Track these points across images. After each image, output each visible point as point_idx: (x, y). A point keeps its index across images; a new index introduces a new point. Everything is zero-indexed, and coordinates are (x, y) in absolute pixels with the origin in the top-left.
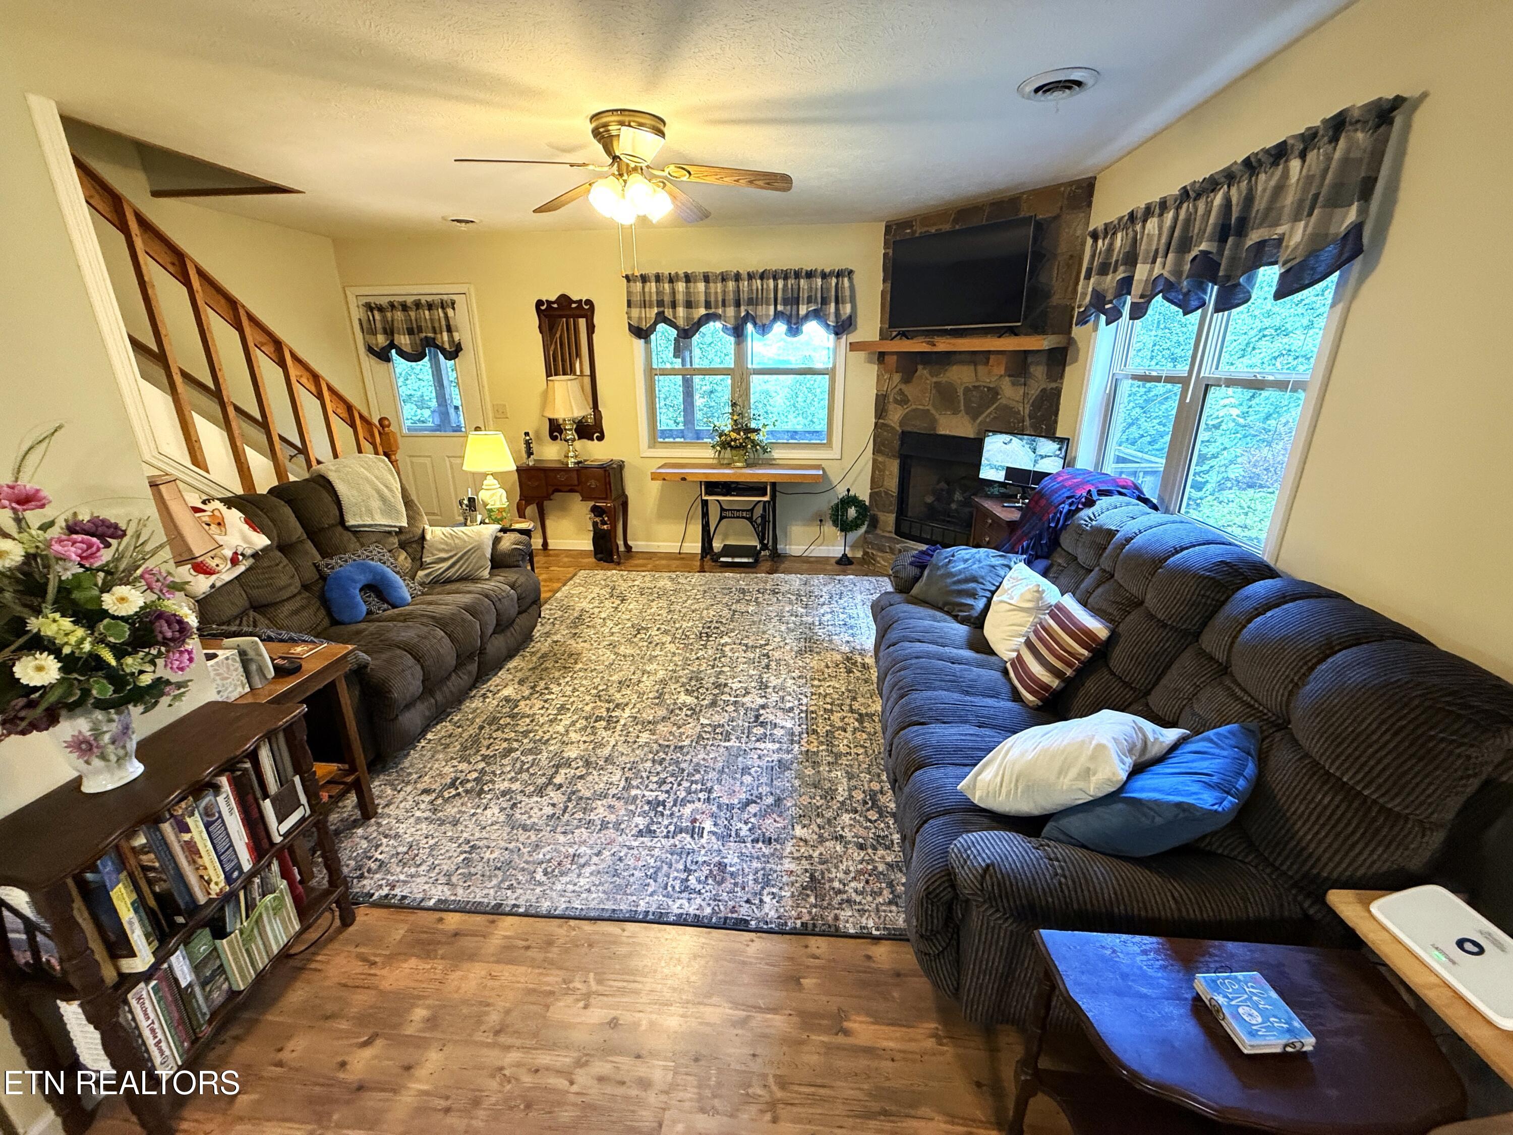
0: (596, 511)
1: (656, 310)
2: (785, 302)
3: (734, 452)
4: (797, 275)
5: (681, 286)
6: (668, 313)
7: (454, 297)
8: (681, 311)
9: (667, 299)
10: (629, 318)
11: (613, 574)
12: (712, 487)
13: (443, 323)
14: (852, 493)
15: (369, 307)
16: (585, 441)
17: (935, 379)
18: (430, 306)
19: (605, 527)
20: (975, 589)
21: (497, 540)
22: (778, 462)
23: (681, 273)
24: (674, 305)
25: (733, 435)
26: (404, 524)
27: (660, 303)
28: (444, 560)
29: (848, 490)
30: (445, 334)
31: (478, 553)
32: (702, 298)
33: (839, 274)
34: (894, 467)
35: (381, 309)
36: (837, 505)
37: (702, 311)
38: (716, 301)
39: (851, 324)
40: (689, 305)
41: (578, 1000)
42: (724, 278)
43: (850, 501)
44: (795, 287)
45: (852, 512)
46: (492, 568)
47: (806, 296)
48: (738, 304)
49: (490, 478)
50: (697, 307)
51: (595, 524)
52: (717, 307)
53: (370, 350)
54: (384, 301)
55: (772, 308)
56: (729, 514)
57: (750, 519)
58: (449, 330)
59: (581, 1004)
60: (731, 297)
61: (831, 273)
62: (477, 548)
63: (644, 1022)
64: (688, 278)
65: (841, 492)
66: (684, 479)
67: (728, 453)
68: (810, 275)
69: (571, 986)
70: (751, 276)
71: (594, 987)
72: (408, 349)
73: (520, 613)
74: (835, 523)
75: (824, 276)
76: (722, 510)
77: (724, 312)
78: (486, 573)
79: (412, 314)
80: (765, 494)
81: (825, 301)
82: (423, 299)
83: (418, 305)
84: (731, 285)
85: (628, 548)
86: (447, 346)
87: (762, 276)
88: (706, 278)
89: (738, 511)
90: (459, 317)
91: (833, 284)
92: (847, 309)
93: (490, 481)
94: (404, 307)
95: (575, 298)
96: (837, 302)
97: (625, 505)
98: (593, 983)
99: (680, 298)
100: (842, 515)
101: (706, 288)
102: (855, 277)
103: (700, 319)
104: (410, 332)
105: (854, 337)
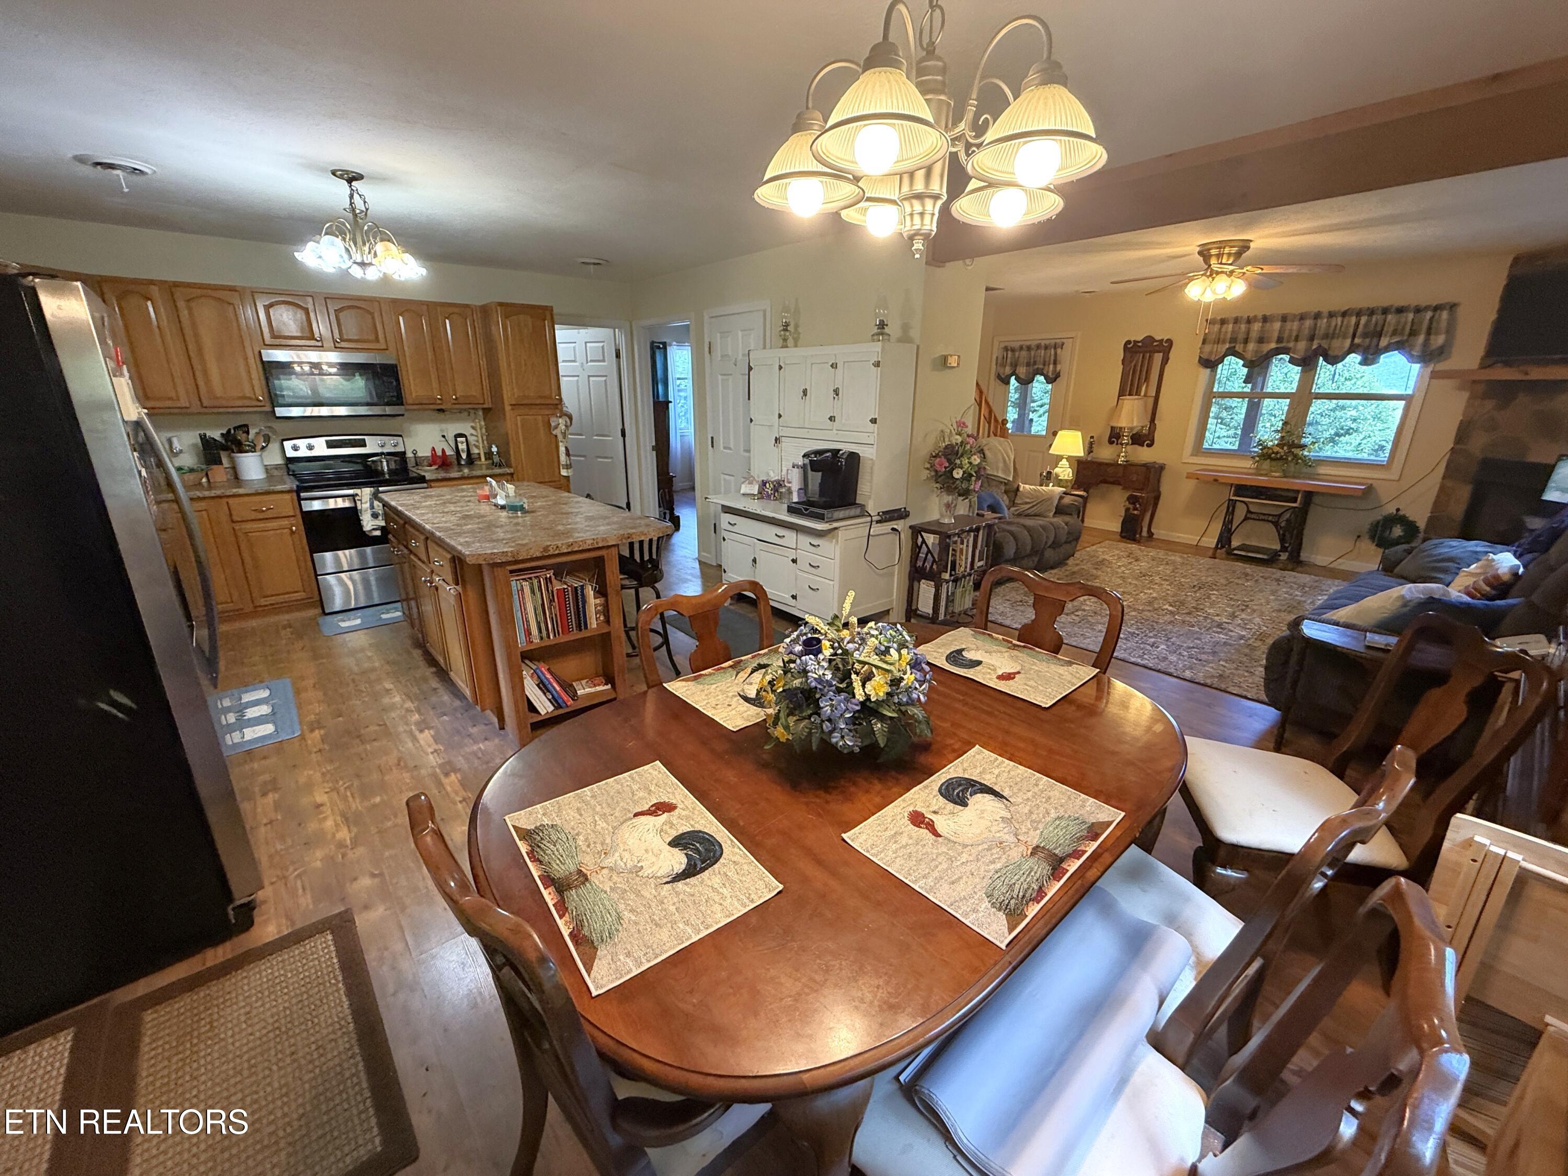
0: (1132, 500)
1: (1227, 346)
2: (1365, 335)
3: (1274, 463)
4: (1385, 311)
5: (1257, 326)
6: (1239, 348)
7: (1064, 341)
8: (1251, 346)
9: (1241, 336)
10: (1201, 352)
11: (1134, 547)
12: (1242, 490)
13: (1052, 358)
14: (1401, 513)
15: (1006, 349)
16: (1137, 446)
17: (1537, 407)
18: (1046, 347)
19: (1136, 512)
21: (1061, 498)
22: (1321, 477)
23: (1260, 315)
24: (1246, 341)
25: (1276, 449)
26: (1011, 479)
27: (1233, 340)
28: (1027, 503)
29: (1398, 510)
30: (1051, 366)
31: (1048, 503)
32: (1276, 335)
33: (1437, 308)
34: (1464, 493)
35: (1013, 350)
36: (1378, 522)
37: (1273, 345)
38: (1290, 336)
39: (1442, 353)
40: (1261, 340)
42: (1302, 318)
43: (1398, 519)
44: (1381, 322)
45: (1398, 531)
46: (1055, 513)
47: (1392, 329)
48: (1312, 339)
49: (1064, 460)
50: (1268, 342)
51: (1127, 510)
52: (1288, 342)
53: (999, 377)
54: (1016, 345)
55: (1349, 341)
56: (1253, 516)
57: (1276, 524)
58: (1055, 363)
60: (1306, 332)
61: (1427, 308)
62: (1050, 499)
64: (1265, 319)
65: (1391, 509)
66: (1216, 480)
67: (1266, 464)
68: (1400, 310)
70: (1331, 315)
72: (1022, 376)
73: (1066, 542)
74: (1372, 538)
75: (1418, 310)
76: (1249, 511)
77: (1295, 346)
78: (1051, 514)
79: (1033, 353)
80: (1295, 501)
81: (1413, 333)
82: (1043, 343)
83: (1038, 347)
84: (1308, 323)
85: (1150, 534)
86: (1050, 374)
87: (1344, 314)
88: (1284, 319)
89: (1264, 514)
90: (1064, 354)
91: (1428, 317)
92: (1439, 340)
93: (1064, 462)
94: (1029, 348)
95: (1158, 338)
96: (1429, 333)
97: (1157, 498)
99: (1254, 335)
100: (1383, 531)
101: (1281, 327)
102: (1460, 310)
103: (1268, 352)
104: (1028, 365)
105: (1442, 366)
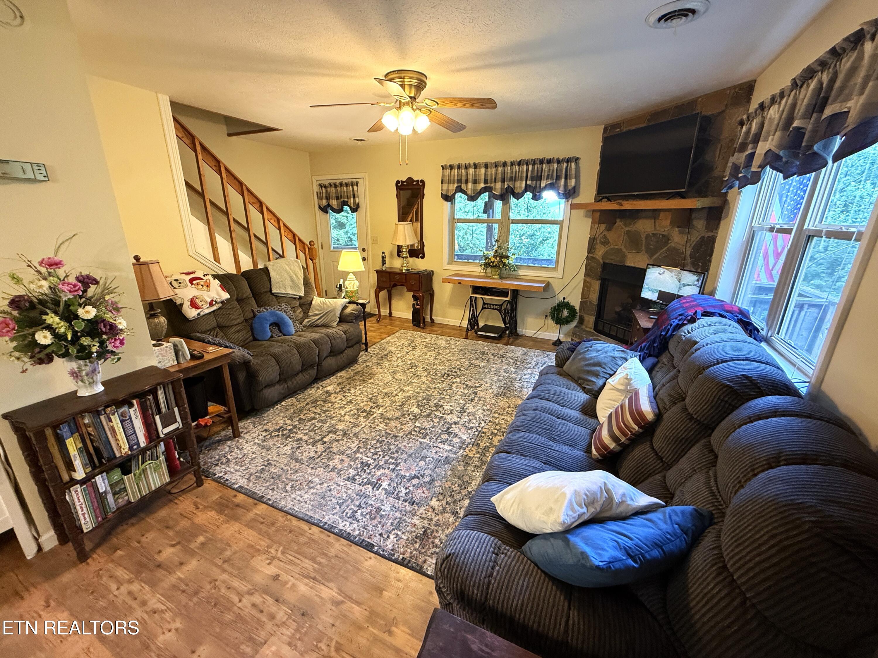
0: (415, 298)
1: (456, 185)
2: (532, 179)
3: (493, 269)
4: (541, 162)
5: (471, 171)
6: (463, 187)
7: (358, 180)
8: (470, 185)
9: (463, 178)
10: (442, 190)
11: (417, 334)
12: (477, 289)
13: (352, 193)
14: (566, 300)
15: (321, 186)
16: (415, 258)
17: (627, 229)
18: (347, 185)
19: (418, 307)
20: (598, 371)
21: (345, 307)
22: (522, 277)
23: (472, 163)
24: (467, 182)
25: (493, 259)
26: (302, 294)
27: (459, 181)
28: (317, 315)
29: (564, 298)
30: (352, 199)
31: (332, 314)
32: (483, 177)
33: (569, 160)
34: (596, 285)
35: (325, 187)
36: (555, 307)
37: (482, 185)
38: (491, 179)
39: (575, 192)
40: (475, 182)
41: (268, 559)
42: (496, 165)
43: (564, 305)
44: (540, 169)
45: (565, 313)
46: (340, 322)
47: (546, 175)
48: (503, 181)
49: (351, 274)
50: (480, 183)
51: (414, 305)
52: (491, 183)
53: (320, 207)
54: (326, 183)
55: (524, 182)
56: (487, 306)
57: (500, 311)
58: (354, 197)
59: (268, 561)
60: (499, 176)
61: (563, 160)
62: (333, 310)
63: (290, 583)
64: (476, 166)
65: (560, 298)
66: (460, 283)
67: (489, 270)
68: (549, 161)
69: (269, 550)
70: (512, 164)
71: (279, 555)
72: (335, 207)
73: (347, 347)
74: (553, 318)
75: (559, 162)
76: (484, 303)
77: (495, 185)
78: (335, 324)
79: (339, 189)
80: (507, 297)
81: (558, 178)
82: (344, 181)
83: (341, 184)
84: (500, 169)
85: (432, 321)
86: (352, 206)
87: (519, 163)
88: (486, 166)
89: (493, 305)
90: (360, 190)
91: (565, 167)
92: (572, 183)
93: (351, 276)
94: (336, 186)
95: (415, 179)
96: (566, 178)
97: (432, 295)
98: (279, 552)
99: (470, 177)
100: (558, 314)
101: (486, 171)
102: (581, 162)
103: (481, 190)
104: (337, 198)
105: (576, 201)
